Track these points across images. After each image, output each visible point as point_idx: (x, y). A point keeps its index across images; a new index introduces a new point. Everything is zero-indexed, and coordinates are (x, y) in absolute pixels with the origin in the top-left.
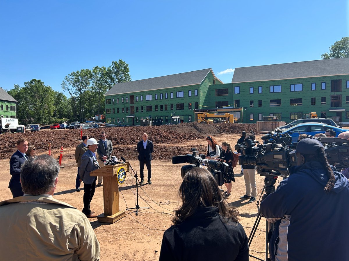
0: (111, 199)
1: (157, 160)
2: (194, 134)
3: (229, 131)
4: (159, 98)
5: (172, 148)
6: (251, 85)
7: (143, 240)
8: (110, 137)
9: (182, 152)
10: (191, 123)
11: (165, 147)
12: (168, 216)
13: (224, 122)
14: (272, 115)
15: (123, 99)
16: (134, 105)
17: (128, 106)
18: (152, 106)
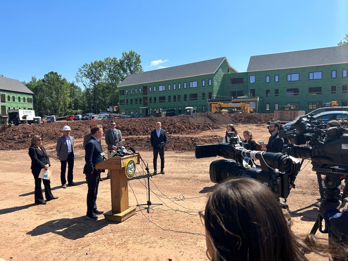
0: (120, 195)
1: (170, 151)
2: (209, 124)
3: (245, 121)
4: (172, 89)
5: (186, 139)
6: (267, 73)
7: (155, 245)
8: (123, 128)
9: (196, 143)
10: (205, 113)
11: (178, 138)
12: (183, 215)
13: (239, 112)
14: (289, 105)
15: (136, 90)
16: (147, 96)
17: (141, 97)
18: (165, 97)
